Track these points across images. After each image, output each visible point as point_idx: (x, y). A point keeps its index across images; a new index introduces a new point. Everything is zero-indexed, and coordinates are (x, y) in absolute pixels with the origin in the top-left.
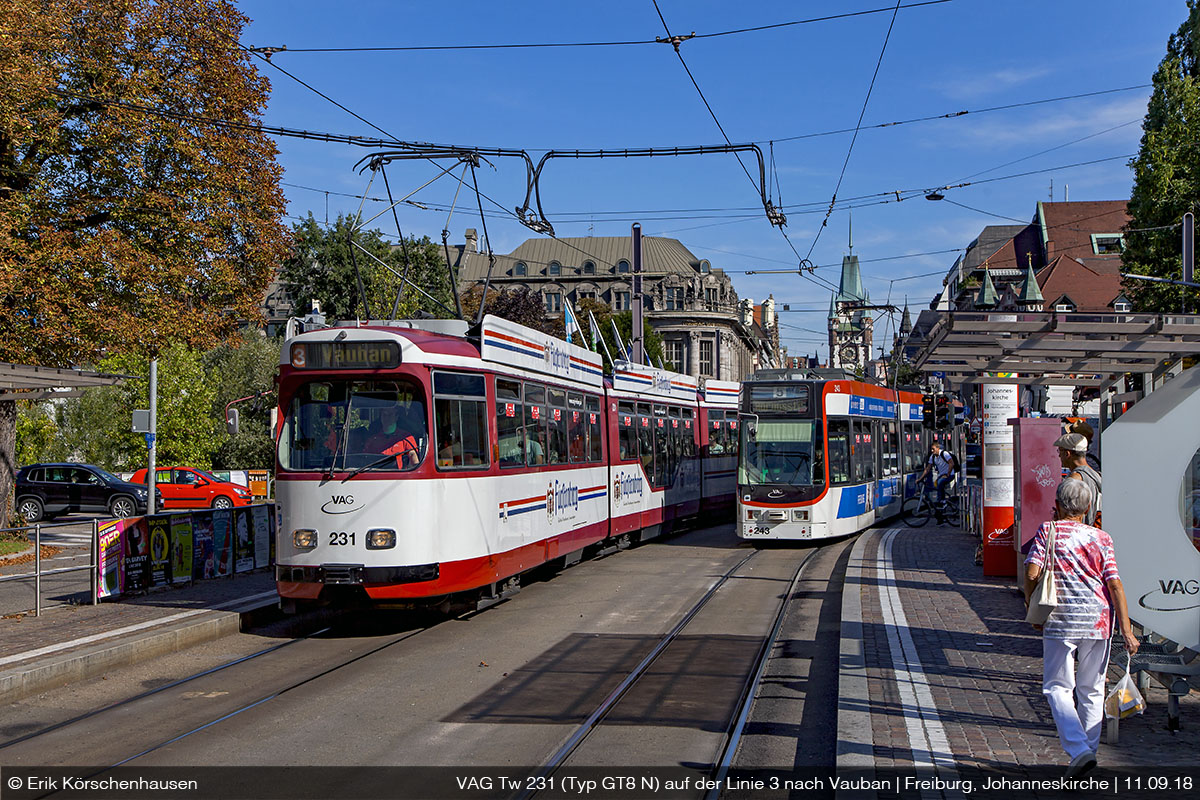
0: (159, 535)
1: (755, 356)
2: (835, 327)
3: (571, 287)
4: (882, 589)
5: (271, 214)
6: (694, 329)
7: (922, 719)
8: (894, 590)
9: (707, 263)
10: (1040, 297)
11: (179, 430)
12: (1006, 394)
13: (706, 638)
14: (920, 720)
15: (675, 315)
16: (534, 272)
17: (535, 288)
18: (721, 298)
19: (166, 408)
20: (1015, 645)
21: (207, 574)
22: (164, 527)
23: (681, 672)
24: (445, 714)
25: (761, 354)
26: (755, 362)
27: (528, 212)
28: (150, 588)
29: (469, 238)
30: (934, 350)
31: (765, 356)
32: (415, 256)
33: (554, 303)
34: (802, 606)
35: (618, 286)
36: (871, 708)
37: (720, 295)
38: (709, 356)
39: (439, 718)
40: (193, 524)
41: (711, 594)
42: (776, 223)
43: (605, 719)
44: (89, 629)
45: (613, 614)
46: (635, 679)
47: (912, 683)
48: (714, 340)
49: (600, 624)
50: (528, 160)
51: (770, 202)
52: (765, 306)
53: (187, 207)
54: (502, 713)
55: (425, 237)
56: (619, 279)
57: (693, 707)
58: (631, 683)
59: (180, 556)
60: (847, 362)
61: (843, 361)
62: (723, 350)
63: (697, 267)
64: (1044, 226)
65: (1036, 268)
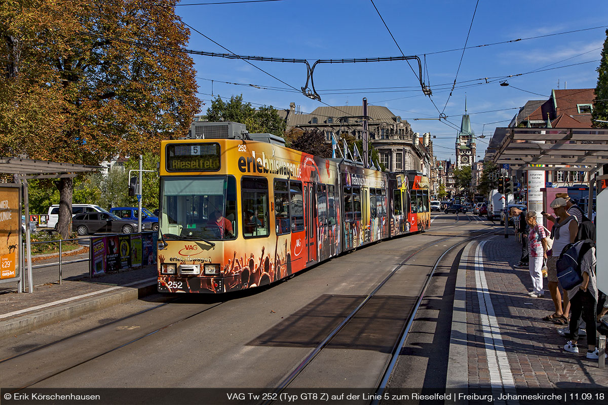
0: (124, 244)
1: (422, 160)
2: (459, 147)
3: (338, 129)
4: (477, 272)
5: (190, 92)
6: (393, 148)
7: (495, 350)
8: (483, 273)
9: (400, 118)
11: (156, 193)
12: (539, 176)
13: (389, 297)
14: (494, 351)
15: (385, 141)
16: (321, 122)
17: (322, 129)
18: (406, 134)
19: (150, 183)
20: (545, 305)
21: (149, 263)
22: (127, 240)
23: (375, 317)
24: (248, 341)
25: (424, 159)
26: (422, 163)
27: (307, 89)
28: (120, 270)
29: (291, 106)
30: (503, 152)
31: (426, 160)
32: (266, 115)
33: (330, 136)
34: (437, 280)
35: (359, 128)
36: (467, 343)
37: (406, 132)
38: (400, 160)
39: (245, 343)
40: (142, 239)
41: (393, 273)
42: (427, 94)
43: (328, 345)
44: (82, 291)
45: (344, 284)
46: (348, 321)
47: (490, 327)
48: (402, 152)
49: (336, 289)
50: (308, 64)
51: (424, 83)
52: (425, 136)
53: (152, 89)
54: (278, 341)
55: (271, 106)
56: (360, 125)
57: (375, 338)
58: (346, 323)
59: (136, 254)
60: (464, 163)
61: (462, 163)
62: (407, 158)
63: (395, 119)
64: (555, 100)
65: (551, 119)
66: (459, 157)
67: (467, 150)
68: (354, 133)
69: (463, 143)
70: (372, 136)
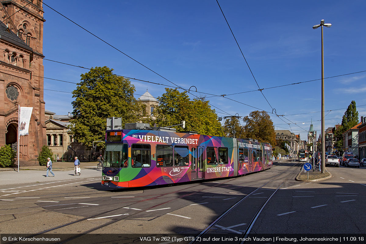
2: (309, 136)
9: (293, 133)
18: (294, 137)
56: (282, 135)
61: (310, 141)
63: (291, 134)
66: (309, 139)
67: (312, 137)
68: (280, 137)
69: (311, 134)
70: (286, 138)
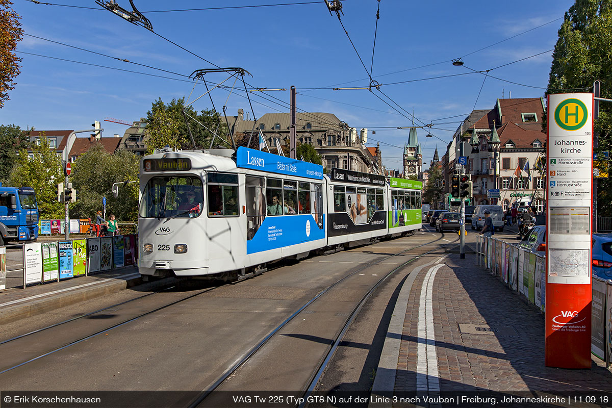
3: (285, 135)
6: (340, 155)
10: (499, 140)
15: (331, 148)
16: (268, 128)
17: (269, 135)
25: (373, 167)
26: (370, 171)
29: (239, 113)
31: (374, 168)
38: (347, 167)
48: (349, 159)
60: (411, 173)
62: (353, 164)
64: (500, 109)
65: (497, 128)
66: (407, 167)
67: (414, 161)
68: (301, 139)
69: (410, 155)
70: (320, 142)
